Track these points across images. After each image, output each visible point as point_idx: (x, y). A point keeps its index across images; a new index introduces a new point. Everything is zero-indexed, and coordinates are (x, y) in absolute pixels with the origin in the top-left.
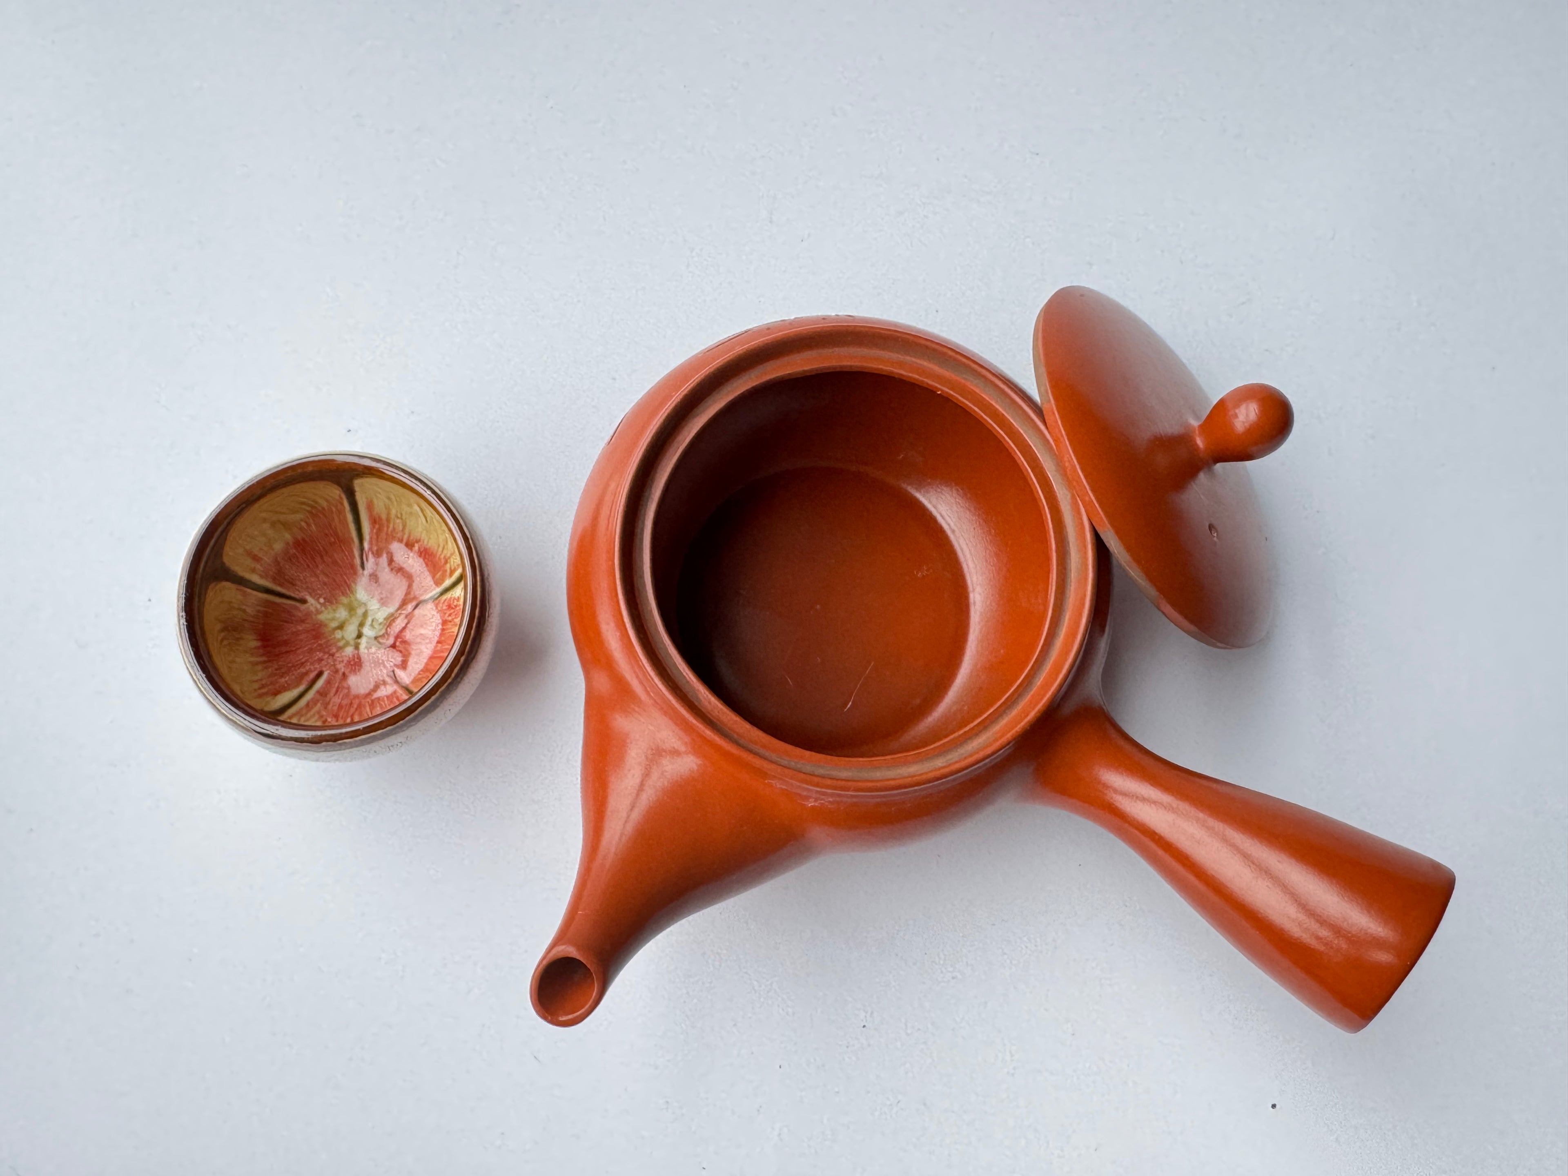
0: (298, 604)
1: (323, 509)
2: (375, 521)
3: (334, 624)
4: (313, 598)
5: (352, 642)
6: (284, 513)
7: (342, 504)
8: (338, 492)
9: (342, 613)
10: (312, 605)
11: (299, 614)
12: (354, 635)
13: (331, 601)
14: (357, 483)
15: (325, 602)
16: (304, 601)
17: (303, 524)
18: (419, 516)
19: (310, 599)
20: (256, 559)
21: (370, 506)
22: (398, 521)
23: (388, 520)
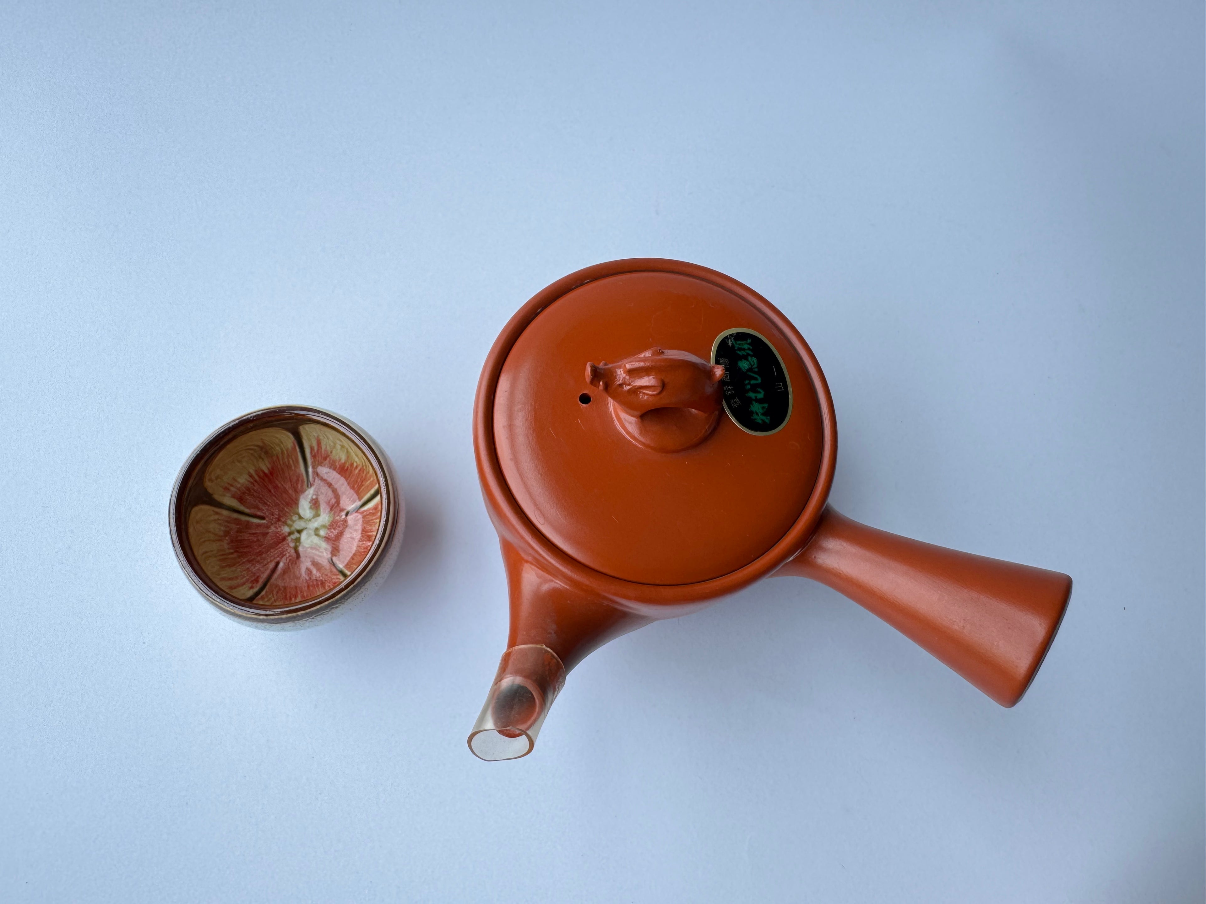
5: (293, 529)
12: (299, 528)
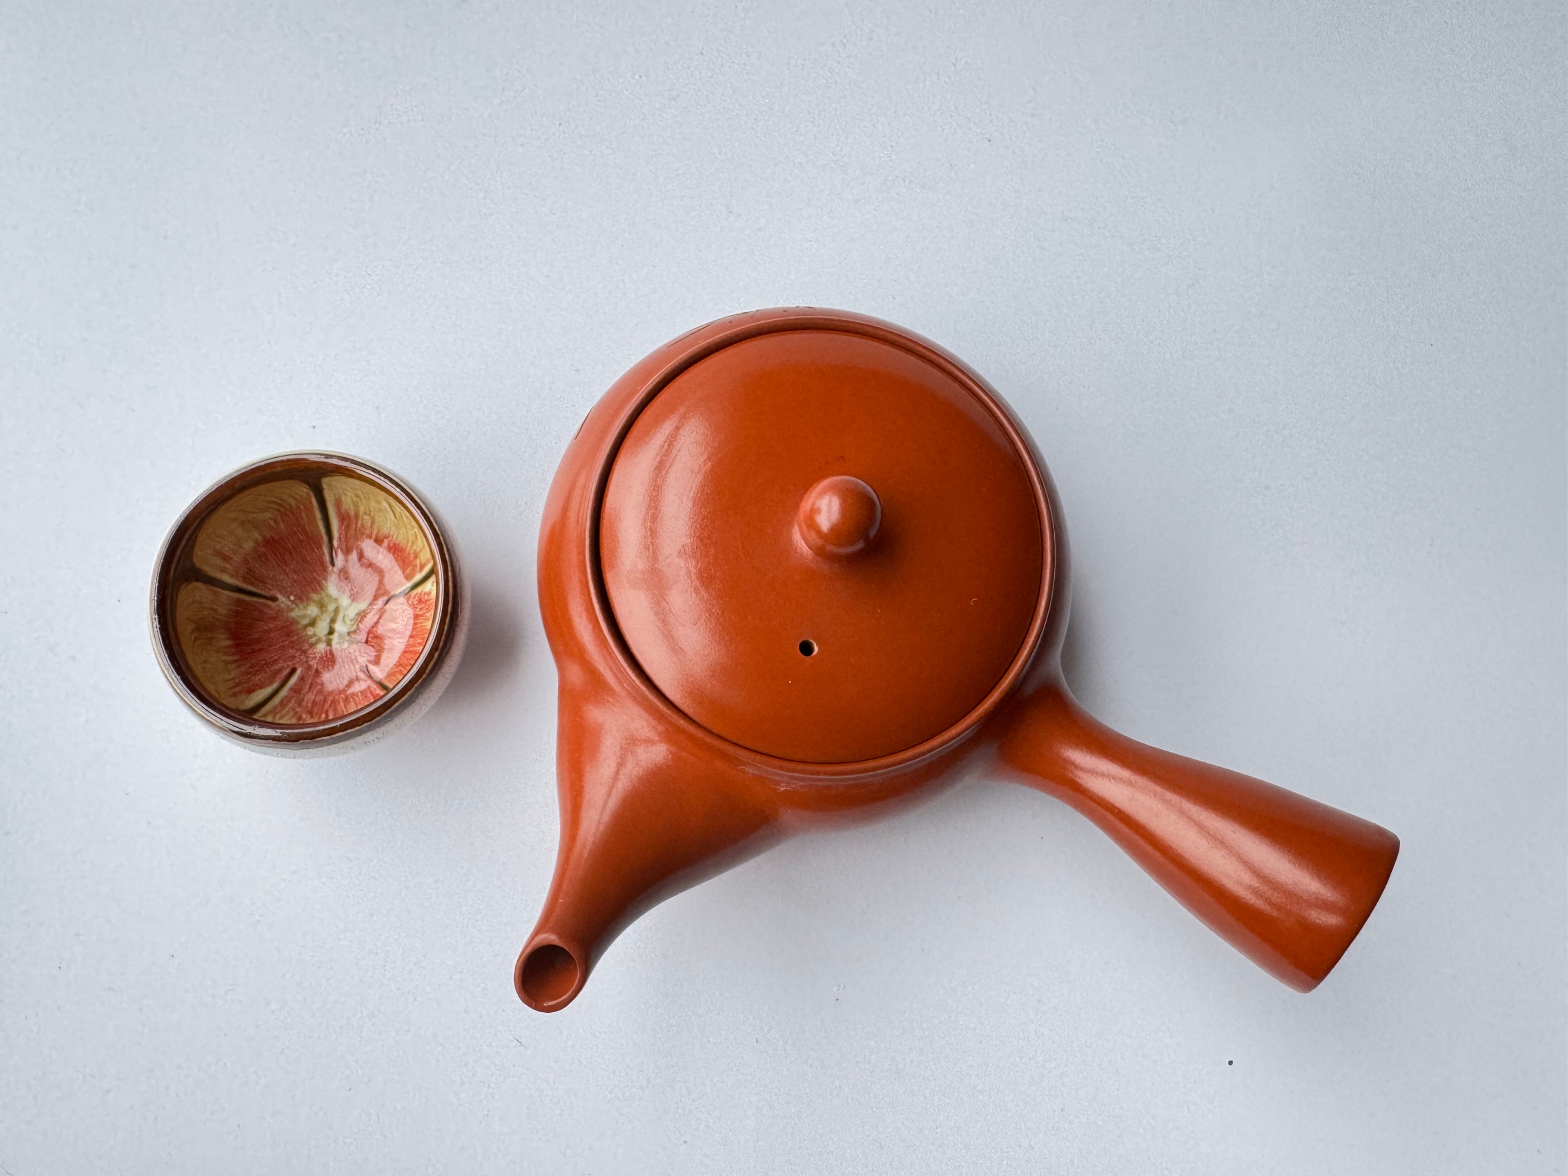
0: (269, 602)
1: (291, 506)
2: (344, 518)
3: (305, 622)
4: (284, 596)
5: (324, 639)
6: (255, 513)
7: (311, 503)
8: (305, 490)
9: (313, 610)
10: (283, 602)
11: (270, 612)
12: (326, 631)
13: (302, 598)
14: (325, 482)
15: (295, 599)
16: (274, 599)
17: (272, 523)
18: (388, 512)
19: (281, 598)
20: (226, 558)
21: (338, 504)
22: (366, 517)
23: (357, 516)
